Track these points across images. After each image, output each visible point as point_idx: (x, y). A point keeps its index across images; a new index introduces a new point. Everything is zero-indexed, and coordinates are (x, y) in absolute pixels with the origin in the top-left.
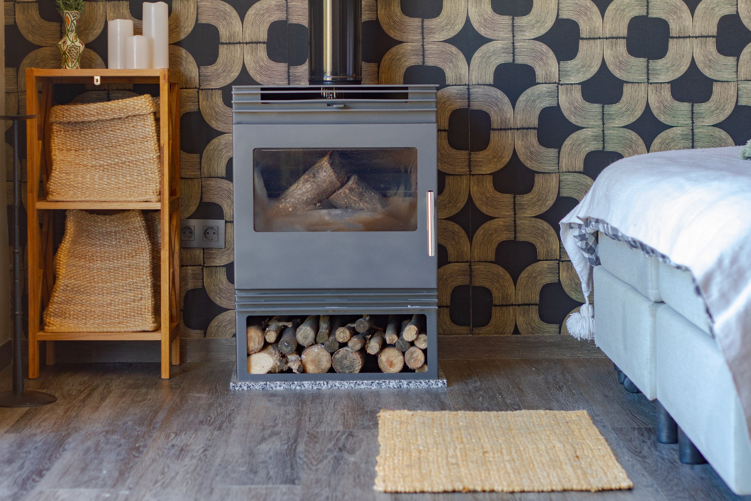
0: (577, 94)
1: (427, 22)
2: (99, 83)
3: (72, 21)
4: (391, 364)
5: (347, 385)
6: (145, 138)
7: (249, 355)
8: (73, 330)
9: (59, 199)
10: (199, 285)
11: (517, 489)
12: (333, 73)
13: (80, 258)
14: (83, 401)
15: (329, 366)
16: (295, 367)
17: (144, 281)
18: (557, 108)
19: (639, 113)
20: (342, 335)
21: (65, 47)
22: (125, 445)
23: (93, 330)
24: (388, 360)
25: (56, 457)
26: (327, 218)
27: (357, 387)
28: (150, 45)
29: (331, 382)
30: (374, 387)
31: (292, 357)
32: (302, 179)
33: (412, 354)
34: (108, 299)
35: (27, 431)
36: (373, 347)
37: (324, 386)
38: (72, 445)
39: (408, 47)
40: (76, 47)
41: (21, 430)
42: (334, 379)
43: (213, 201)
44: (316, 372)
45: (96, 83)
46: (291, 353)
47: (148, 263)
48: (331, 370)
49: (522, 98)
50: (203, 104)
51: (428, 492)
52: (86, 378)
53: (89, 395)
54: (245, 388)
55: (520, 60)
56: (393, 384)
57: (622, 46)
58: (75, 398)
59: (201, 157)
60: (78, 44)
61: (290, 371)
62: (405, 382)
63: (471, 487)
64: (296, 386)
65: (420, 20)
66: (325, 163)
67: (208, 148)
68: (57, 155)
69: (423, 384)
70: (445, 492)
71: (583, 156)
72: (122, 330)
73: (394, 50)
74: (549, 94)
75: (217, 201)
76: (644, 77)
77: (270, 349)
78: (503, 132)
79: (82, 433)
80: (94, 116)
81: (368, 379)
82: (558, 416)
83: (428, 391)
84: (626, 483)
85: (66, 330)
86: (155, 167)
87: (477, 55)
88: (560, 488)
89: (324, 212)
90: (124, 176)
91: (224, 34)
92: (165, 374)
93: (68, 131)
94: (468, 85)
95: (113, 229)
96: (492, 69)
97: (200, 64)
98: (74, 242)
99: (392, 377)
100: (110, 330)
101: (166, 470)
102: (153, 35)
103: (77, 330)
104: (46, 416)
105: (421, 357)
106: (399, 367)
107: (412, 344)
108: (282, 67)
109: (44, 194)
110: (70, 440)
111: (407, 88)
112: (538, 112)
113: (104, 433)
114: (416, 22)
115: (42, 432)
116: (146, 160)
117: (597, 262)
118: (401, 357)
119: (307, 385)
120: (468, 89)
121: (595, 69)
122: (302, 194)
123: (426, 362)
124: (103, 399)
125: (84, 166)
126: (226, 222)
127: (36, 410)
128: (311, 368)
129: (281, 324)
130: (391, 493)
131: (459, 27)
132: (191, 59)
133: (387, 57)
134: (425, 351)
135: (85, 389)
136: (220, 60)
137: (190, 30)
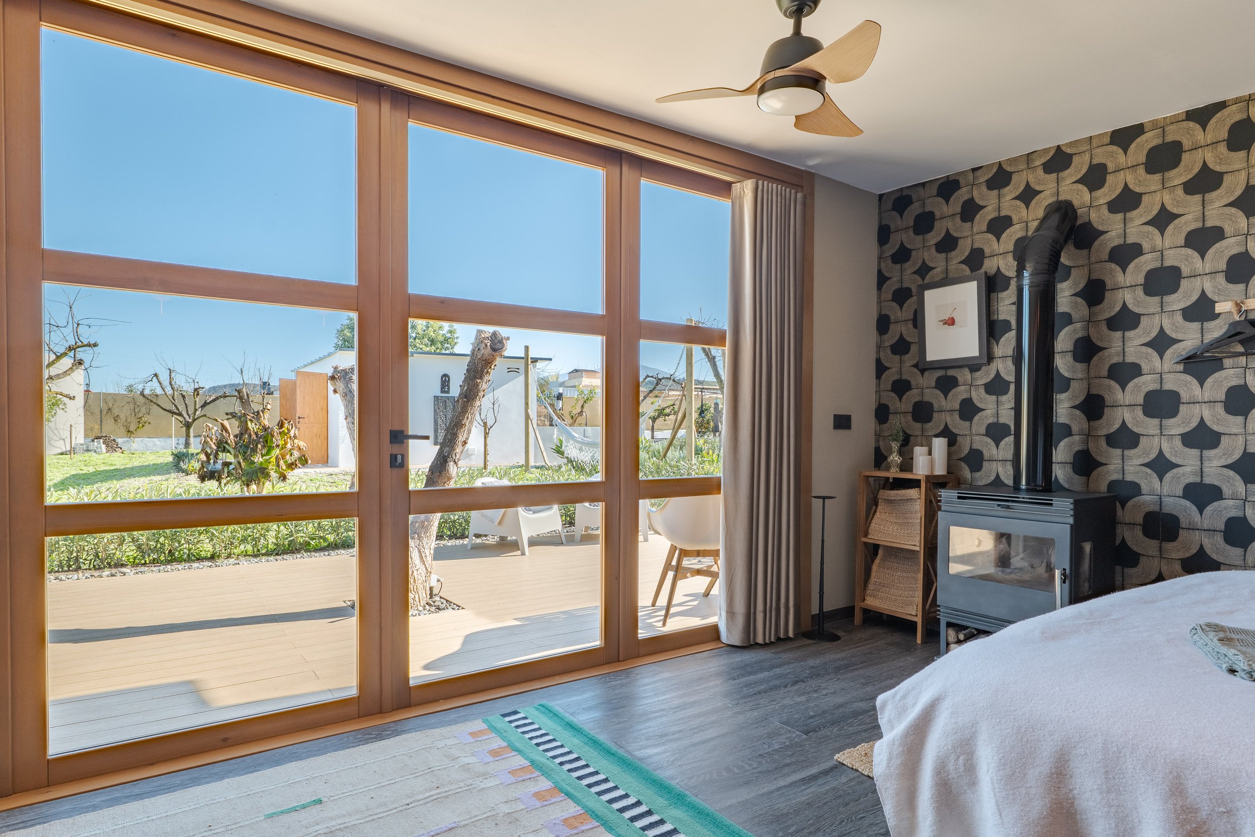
1: (1126, 452)
9: (874, 538)
12: (1028, 483)
21: (890, 460)
28: (932, 461)
39: (1112, 467)
40: (895, 461)
55: (1207, 481)
60: (897, 459)
65: (1121, 450)
73: (1099, 469)
74: (1237, 507)
78: (1191, 531)
85: (875, 605)
87: (1169, 476)
90: (908, 530)
91: (986, 455)
92: (919, 640)
94: (1160, 495)
95: (911, 556)
96: (1181, 486)
97: (972, 471)
98: (883, 560)
109: (866, 535)
111: (1052, 500)
114: (1118, 452)
120: (1160, 498)
131: (1153, 456)
132: (967, 468)
133: (1095, 473)
136: (984, 469)
137: (967, 452)
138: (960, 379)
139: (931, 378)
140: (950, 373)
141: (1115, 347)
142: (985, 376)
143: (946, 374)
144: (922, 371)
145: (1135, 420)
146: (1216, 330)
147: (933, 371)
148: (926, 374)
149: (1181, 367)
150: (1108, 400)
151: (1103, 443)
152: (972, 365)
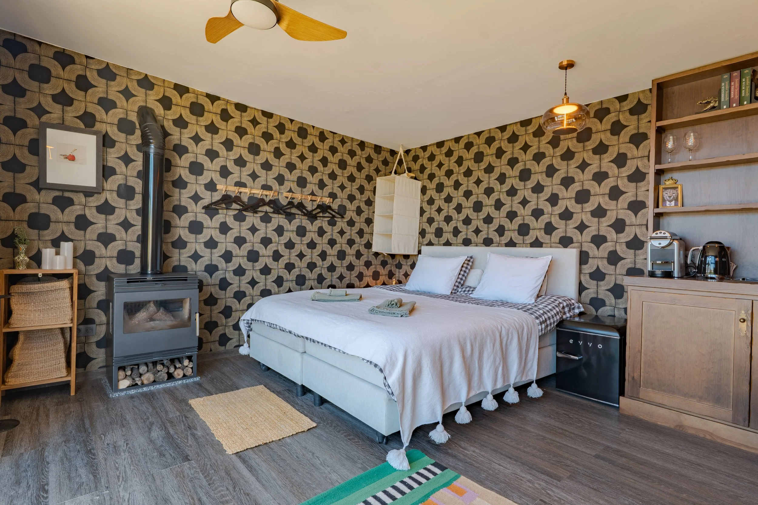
0: (232, 273)
1: (181, 251)
2: (41, 276)
3: (23, 249)
4: (179, 375)
5: (162, 386)
6: (65, 298)
7: (118, 381)
8: (23, 382)
9: (16, 327)
10: (83, 351)
11: (281, 438)
12: (152, 270)
13: (26, 350)
14: (37, 420)
15: (153, 380)
16: (139, 383)
17: (61, 356)
18: (225, 278)
19: (250, 279)
20: (159, 368)
21: (19, 260)
22: (81, 451)
23: (34, 381)
24: (177, 374)
25: (46, 471)
26: (153, 325)
27: (166, 386)
28: (65, 259)
29: (155, 386)
30: (173, 385)
31: (137, 379)
32: (142, 310)
33: (187, 370)
34: (41, 365)
35: (16, 452)
36: (172, 370)
37: (152, 388)
38: (51, 457)
39: (174, 259)
41: (11, 451)
42: (156, 385)
43: (91, 317)
44: (148, 383)
45: (39, 276)
46: (137, 377)
47: (63, 348)
48: (154, 381)
49: (214, 275)
50: (87, 280)
51: (249, 448)
52: (29, 402)
53: (38, 415)
54: (117, 395)
55: (213, 263)
56: (180, 382)
57: (245, 259)
58: (31, 418)
59: (85, 301)
60: (26, 258)
61: (137, 384)
62: (184, 381)
63: (265, 442)
64: (140, 390)
66: (152, 304)
67: (88, 297)
68: (14, 306)
69: (191, 380)
70: (256, 447)
71: (233, 293)
72: (50, 378)
73: (168, 260)
74: (223, 274)
75: (92, 317)
76: (252, 268)
77: (128, 378)
78: (208, 286)
79: (51, 445)
80: (37, 289)
81: (170, 382)
82: (256, 389)
83: (194, 383)
84: (314, 425)
85: (18, 383)
86: (69, 309)
87: (199, 261)
88: (295, 433)
89: (152, 322)
90: (52, 314)
91: (97, 254)
92: (73, 393)
93: (20, 296)
94: (196, 271)
96: (204, 266)
97: (86, 265)
99: (180, 379)
100: (43, 379)
101: (117, 465)
102: (66, 255)
103: (25, 382)
104: (21, 436)
105: (190, 370)
106: (182, 375)
107: (187, 366)
108: (123, 266)
109: (7, 325)
110: (46, 453)
112: (219, 279)
113: (63, 443)
114: (177, 250)
115: (25, 451)
116: (64, 306)
117: (251, 330)
118: (182, 372)
119: (145, 389)
121: (237, 266)
122: (142, 317)
123: (192, 372)
124: (47, 416)
125: (30, 310)
126: (97, 325)
127: (12, 432)
128: (145, 382)
129: (132, 367)
130: (235, 454)
131: (193, 252)
132: (82, 263)
133: (166, 262)
134: (192, 368)
135: (33, 410)
136: (95, 264)
137: (82, 252)
138: (76, 201)
139: (47, 197)
140: (67, 194)
141: (176, 196)
142: (96, 201)
143: (63, 195)
144: (39, 190)
145: (185, 234)
146: (217, 197)
147: (50, 191)
148: (43, 192)
149: (204, 211)
150: (173, 223)
151: (170, 246)
152: (88, 193)
